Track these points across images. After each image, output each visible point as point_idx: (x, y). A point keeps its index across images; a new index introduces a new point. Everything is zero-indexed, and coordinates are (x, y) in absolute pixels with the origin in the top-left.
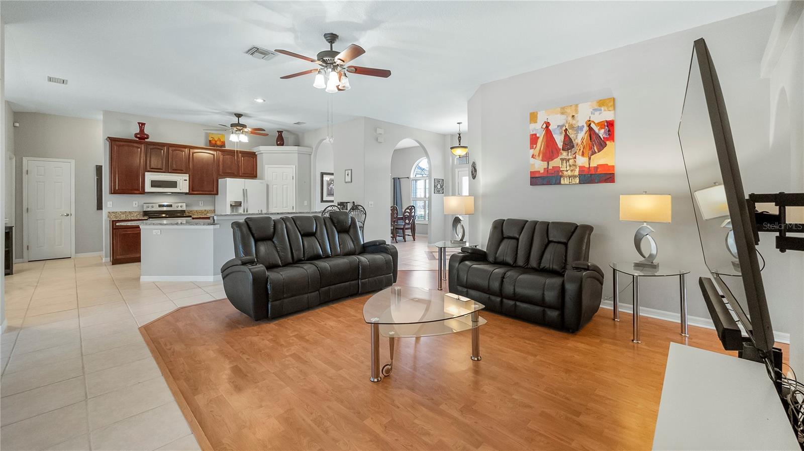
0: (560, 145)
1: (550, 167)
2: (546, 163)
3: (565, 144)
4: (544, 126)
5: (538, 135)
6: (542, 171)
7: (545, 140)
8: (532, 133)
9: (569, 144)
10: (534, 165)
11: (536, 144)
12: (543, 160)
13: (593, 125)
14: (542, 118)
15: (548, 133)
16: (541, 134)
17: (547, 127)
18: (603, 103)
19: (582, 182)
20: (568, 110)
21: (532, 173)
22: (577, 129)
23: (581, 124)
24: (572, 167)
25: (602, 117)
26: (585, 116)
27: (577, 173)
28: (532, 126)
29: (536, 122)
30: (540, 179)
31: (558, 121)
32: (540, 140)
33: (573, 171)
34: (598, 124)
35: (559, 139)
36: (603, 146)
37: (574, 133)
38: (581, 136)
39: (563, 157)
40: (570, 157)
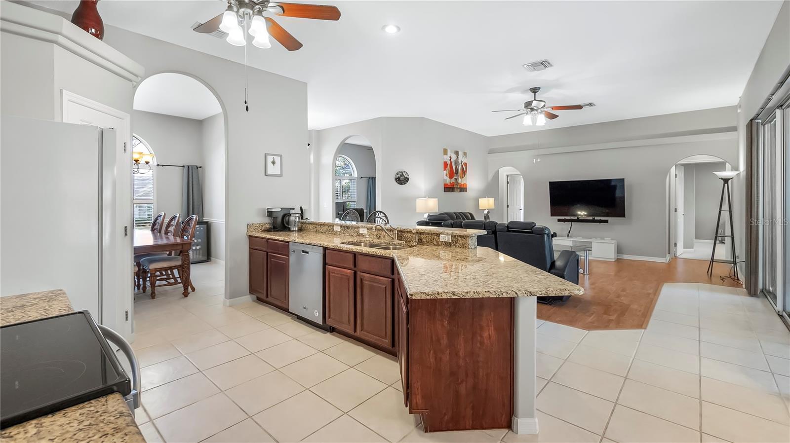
0: (454, 170)
1: (451, 182)
2: (450, 179)
3: (456, 170)
6: (449, 184)
8: (445, 161)
9: (457, 172)
11: (446, 168)
14: (449, 153)
16: (449, 163)
17: (451, 159)
18: (465, 154)
19: (460, 191)
20: (457, 153)
21: (444, 184)
22: (459, 164)
23: (460, 162)
24: (457, 183)
25: (465, 161)
26: (461, 158)
27: (459, 187)
28: (445, 157)
29: (447, 155)
30: (448, 189)
31: (454, 157)
32: (449, 165)
33: (458, 185)
34: (464, 163)
35: (454, 167)
36: (465, 175)
37: (458, 166)
38: (460, 168)
39: (455, 177)
40: (457, 178)
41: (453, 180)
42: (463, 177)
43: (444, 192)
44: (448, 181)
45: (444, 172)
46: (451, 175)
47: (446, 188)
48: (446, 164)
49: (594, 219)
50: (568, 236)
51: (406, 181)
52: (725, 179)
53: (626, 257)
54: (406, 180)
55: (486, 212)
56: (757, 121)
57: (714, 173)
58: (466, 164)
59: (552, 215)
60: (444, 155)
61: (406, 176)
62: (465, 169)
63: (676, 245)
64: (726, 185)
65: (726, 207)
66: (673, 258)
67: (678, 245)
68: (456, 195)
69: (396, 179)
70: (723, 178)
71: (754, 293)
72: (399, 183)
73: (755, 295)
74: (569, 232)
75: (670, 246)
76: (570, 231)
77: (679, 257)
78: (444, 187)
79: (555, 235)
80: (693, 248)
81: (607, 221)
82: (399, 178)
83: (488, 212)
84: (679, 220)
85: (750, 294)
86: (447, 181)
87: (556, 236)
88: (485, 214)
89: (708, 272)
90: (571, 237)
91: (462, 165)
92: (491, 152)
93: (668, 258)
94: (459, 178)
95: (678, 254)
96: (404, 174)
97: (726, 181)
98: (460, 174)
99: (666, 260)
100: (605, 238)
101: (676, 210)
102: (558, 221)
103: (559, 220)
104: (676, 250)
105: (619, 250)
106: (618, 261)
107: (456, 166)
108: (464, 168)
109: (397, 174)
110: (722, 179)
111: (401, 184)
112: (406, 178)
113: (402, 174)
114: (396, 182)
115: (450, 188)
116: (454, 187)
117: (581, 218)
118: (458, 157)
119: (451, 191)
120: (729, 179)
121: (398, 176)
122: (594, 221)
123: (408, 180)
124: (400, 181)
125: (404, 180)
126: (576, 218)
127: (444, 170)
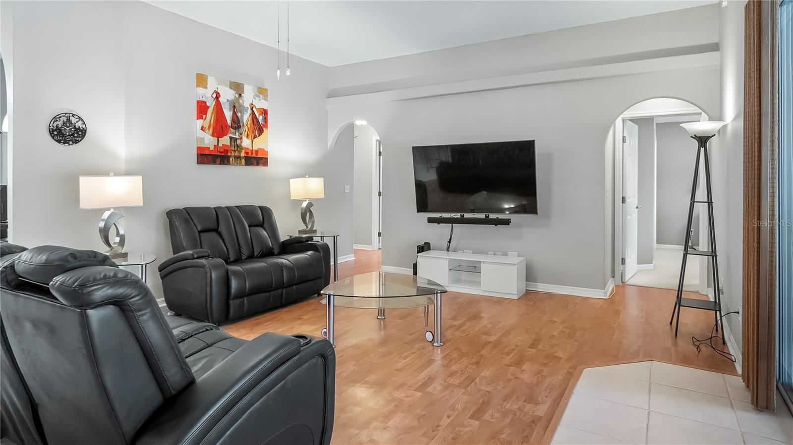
0: (229, 121)
1: (220, 145)
2: (216, 139)
3: (233, 121)
4: (214, 96)
5: (208, 104)
6: (212, 148)
7: (215, 113)
8: (201, 99)
9: (237, 123)
10: (203, 139)
11: (206, 114)
12: (213, 135)
13: (254, 109)
14: (213, 85)
15: (218, 106)
16: (211, 103)
17: (217, 98)
18: (262, 92)
19: (248, 164)
20: (238, 88)
21: (199, 149)
22: (243, 109)
23: (247, 105)
24: (239, 148)
25: (260, 104)
26: (249, 98)
27: (243, 154)
28: (201, 91)
29: (206, 88)
30: (210, 157)
31: (227, 95)
33: (240, 152)
34: (258, 110)
35: (228, 115)
36: (261, 131)
37: (241, 113)
38: (246, 117)
39: (232, 135)
40: (237, 137)
41: (225, 141)
42: (255, 137)
43: (198, 164)
44: (209, 141)
45: (200, 122)
46: (219, 129)
47: (205, 157)
48: (202, 108)
49: (487, 217)
50: (448, 250)
51: (80, 136)
52: (699, 137)
53: (542, 287)
54: (80, 133)
55: (305, 204)
58: (265, 112)
59: (419, 211)
60: (197, 87)
61: (79, 124)
62: (261, 121)
63: (623, 261)
64: (702, 150)
65: (701, 194)
66: (619, 286)
67: (627, 261)
68: (235, 172)
69: (51, 132)
70: (698, 136)
71: (765, 405)
72: (59, 141)
73: (767, 408)
74: (450, 242)
75: (617, 261)
76: (450, 239)
77: (629, 283)
78: (198, 154)
79: (426, 247)
80: (652, 263)
81: (507, 222)
82: (58, 129)
83: (310, 205)
84: (629, 217)
85: (757, 406)
86: (207, 142)
87: (429, 249)
88: (302, 209)
89: (671, 323)
90: (455, 251)
91: (253, 113)
92: (332, 95)
93: (610, 286)
94: (244, 138)
95: (628, 276)
96: (73, 120)
97: (703, 140)
98: (245, 130)
99: (605, 293)
100: (508, 253)
101: (624, 200)
102: (429, 222)
103: (431, 220)
104: (624, 268)
105: (530, 275)
106: (529, 296)
107: (235, 114)
108: (260, 118)
109: (55, 119)
110: (694, 136)
111: (66, 142)
112: (77, 130)
113: (69, 120)
114: (53, 137)
115: (216, 156)
116: (229, 154)
117: (467, 216)
118: (240, 95)
119: (220, 164)
120: (708, 138)
121: (56, 123)
122: (487, 221)
123: (85, 133)
124: (63, 135)
125: (73, 134)
126: (458, 215)
127: (198, 119)
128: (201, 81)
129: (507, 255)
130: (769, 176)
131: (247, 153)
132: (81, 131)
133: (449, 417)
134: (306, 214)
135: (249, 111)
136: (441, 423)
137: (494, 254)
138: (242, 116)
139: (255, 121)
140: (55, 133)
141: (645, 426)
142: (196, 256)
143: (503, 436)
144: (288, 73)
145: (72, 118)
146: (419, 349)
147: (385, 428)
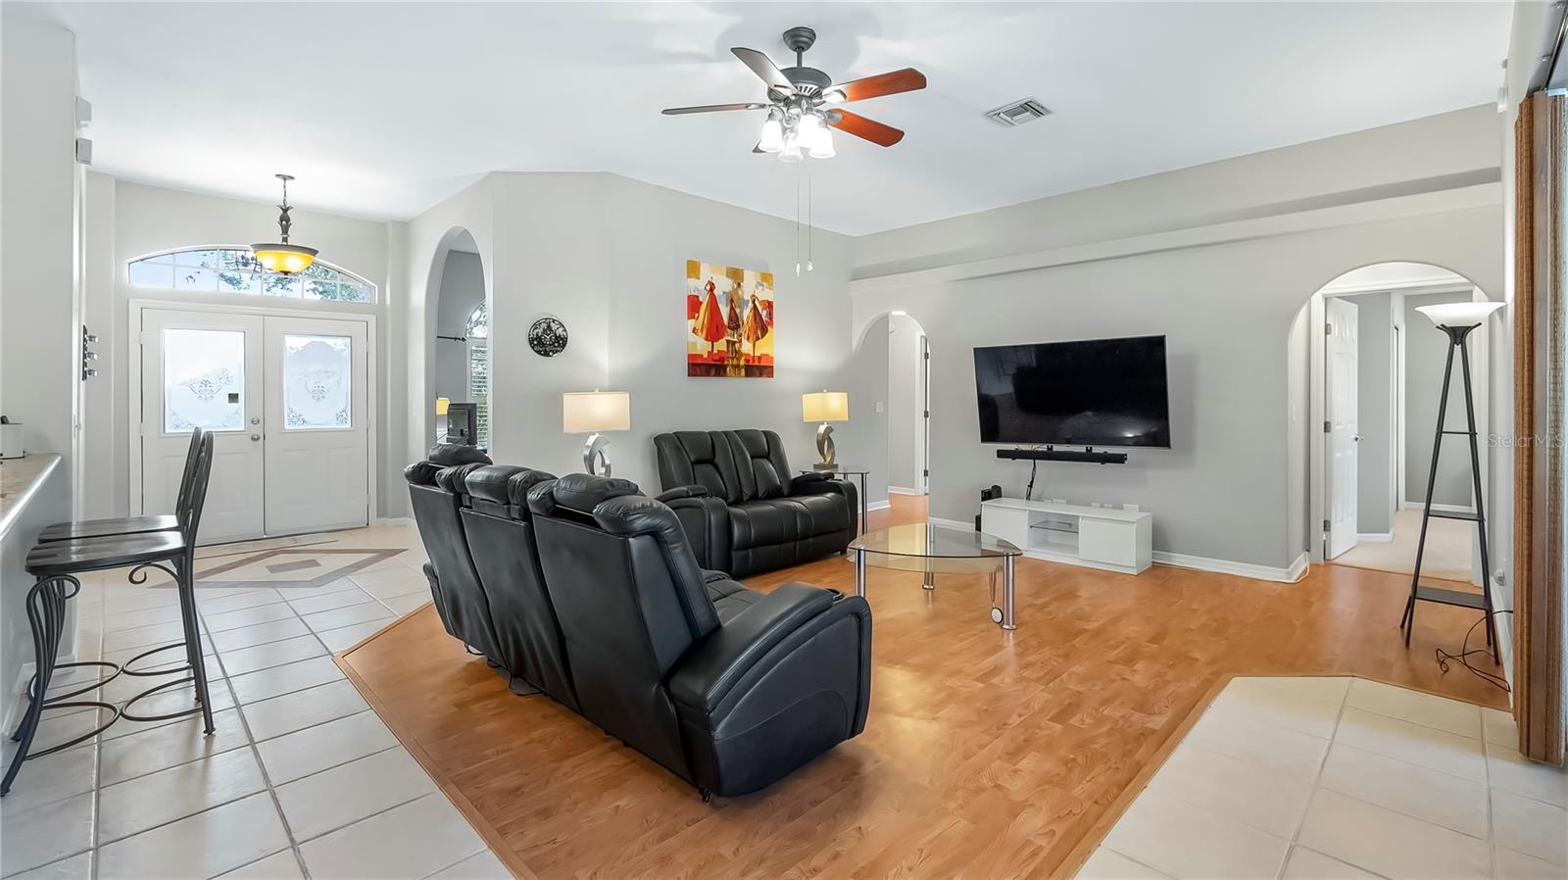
0: (726, 320)
1: (715, 351)
2: (710, 343)
3: (730, 319)
4: (708, 288)
5: (701, 299)
6: (706, 356)
7: (709, 309)
8: (693, 293)
9: (735, 323)
10: (695, 344)
11: (698, 312)
12: (706, 339)
13: (756, 302)
14: (706, 273)
15: (713, 300)
16: (704, 299)
17: (712, 290)
18: (766, 278)
19: (747, 375)
20: (736, 275)
21: (691, 356)
22: (743, 303)
23: (747, 297)
24: (738, 354)
25: (764, 294)
26: (749, 288)
27: (742, 363)
28: (692, 282)
29: (698, 278)
30: (702, 367)
31: (724, 285)
32: (703, 308)
33: (738, 359)
34: (761, 302)
35: (725, 311)
36: (764, 331)
37: (740, 307)
38: (746, 314)
39: (729, 338)
40: (736, 340)
41: (721, 345)
42: (758, 339)
43: (689, 375)
44: (702, 346)
45: (691, 323)
46: (714, 331)
47: (700, 367)
48: (694, 304)
49: (1089, 451)
50: (1028, 497)
51: (559, 346)
52: (1451, 328)
53: (1179, 560)
54: (561, 342)
55: (822, 429)
56: (1551, 93)
57: (1417, 309)
58: (769, 305)
59: (985, 439)
60: (688, 277)
61: (560, 332)
63: (1327, 526)
64: (1458, 348)
65: (1456, 419)
66: (1318, 565)
67: (1335, 526)
68: (733, 386)
69: (531, 341)
70: (1448, 326)
71: (1542, 755)
72: (539, 352)
73: (1546, 759)
74: (1031, 486)
75: (1314, 525)
76: (1032, 482)
77: (1336, 561)
78: (689, 364)
79: (994, 493)
80: (1388, 532)
81: (1120, 459)
82: (538, 338)
83: (829, 430)
84: (1338, 455)
85: (1528, 755)
86: (699, 347)
87: (999, 495)
88: (818, 435)
89: (1402, 626)
90: (1039, 499)
91: (755, 306)
92: (859, 275)
93: (1301, 564)
94: (744, 341)
95: (1335, 552)
96: (554, 327)
97: (1458, 334)
98: (744, 329)
99: (1290, 574)
100: (1125, 505)
101: (1327, 427)
102: (998, 457)
103: (1001, 454)
104: (1329, 537)
105: (1160, 539)
106: (1157, 573)
107: (732, 309)
108: (764, 314)
109: (535, 326)
110: (1443, 327)
111: (546, 354)
112: (558, 338)
113: (549, 327)
114: (533, 348)
115: (710, 366)
116: (726, 363)
117: (1057, 448)
118: (739, 284)
119: (715, 376)
120: (1468, 329)
121: (536, 331)
122: (1089, 457)
123: (566, 342)
124: (543, 345)
125: (553, 343)
126: (1043, 448)
127: (689, 319)
128: (693, 269)
129: (1122, 508)
130: (1549, 394)
131: (747, 361)
132: (562, 339)
133: (1020, 716)
134: (824, 443)
135: (751, 305)
136: (1010, 721)
137: (1102, 506)
138: (741, 312)
139: (758, 318)
140: (535, 342)
141: (1320, 760)
142: (691, 494)
143: (1096, 746)
144: (810, 268)
145: (552, 324)
146: (982, 631)
147: (934, 719)
